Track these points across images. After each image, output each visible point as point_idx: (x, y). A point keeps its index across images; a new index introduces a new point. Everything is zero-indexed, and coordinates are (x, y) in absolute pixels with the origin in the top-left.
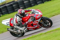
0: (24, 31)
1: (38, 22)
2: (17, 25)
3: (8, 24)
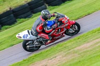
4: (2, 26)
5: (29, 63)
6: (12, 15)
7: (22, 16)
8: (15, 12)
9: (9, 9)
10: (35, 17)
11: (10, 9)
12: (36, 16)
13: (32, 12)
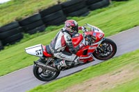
0: (76, 61)
1: (97, 45)
2: (61, 51)
3: (39, 52)
4: (46, 26)
5: (83, 79)
6: (61, 11)
7: (76, 13)
8: (65, 7)
9: (57, 3)
10: (92, 15)
11: (59, 3)
12: (95, 14)
13: (89, 8)
